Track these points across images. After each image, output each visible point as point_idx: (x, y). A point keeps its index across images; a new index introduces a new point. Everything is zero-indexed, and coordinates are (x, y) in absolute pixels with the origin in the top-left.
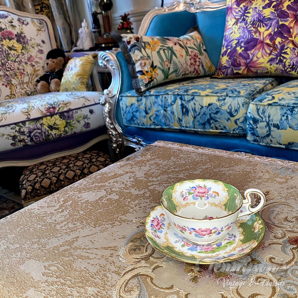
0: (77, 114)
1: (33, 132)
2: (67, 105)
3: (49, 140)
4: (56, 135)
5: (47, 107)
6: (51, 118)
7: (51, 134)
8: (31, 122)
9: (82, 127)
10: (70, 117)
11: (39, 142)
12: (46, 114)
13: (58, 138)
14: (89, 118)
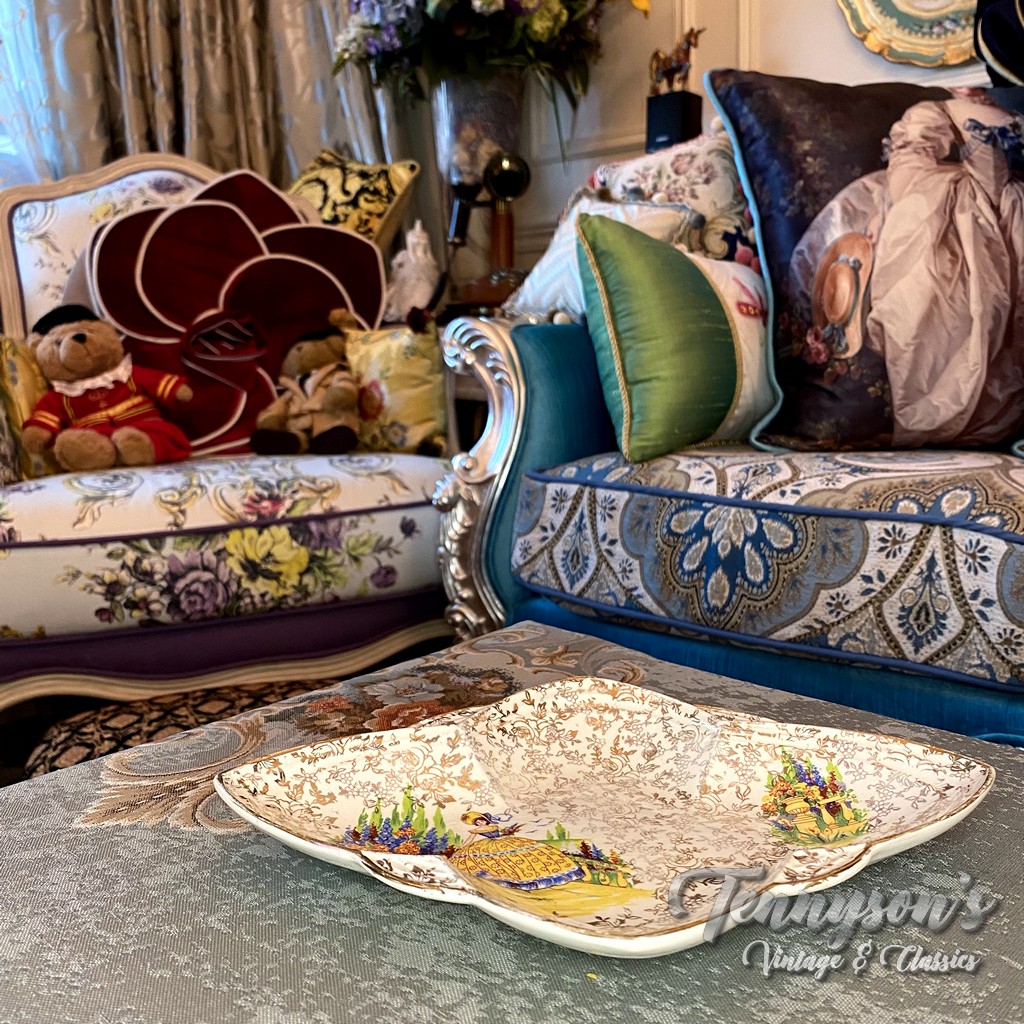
0: (355, 532)
1: (183, 576)
2: (325, 495)
3: (238, 614)
4: (267, 598)
5: (251, 492)
6: (260, 533)
7: (246, 593)
8: (183, 541)
9: (365, 580)
10: (327, 540)
11: (198, 616)
12: (244, 516)
13: (272, 609)
14: (397, 552)
